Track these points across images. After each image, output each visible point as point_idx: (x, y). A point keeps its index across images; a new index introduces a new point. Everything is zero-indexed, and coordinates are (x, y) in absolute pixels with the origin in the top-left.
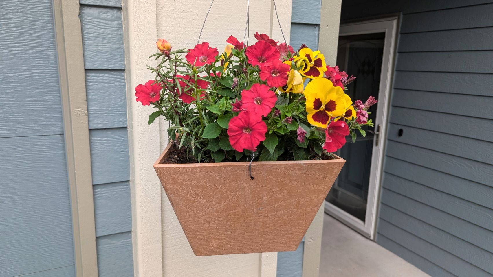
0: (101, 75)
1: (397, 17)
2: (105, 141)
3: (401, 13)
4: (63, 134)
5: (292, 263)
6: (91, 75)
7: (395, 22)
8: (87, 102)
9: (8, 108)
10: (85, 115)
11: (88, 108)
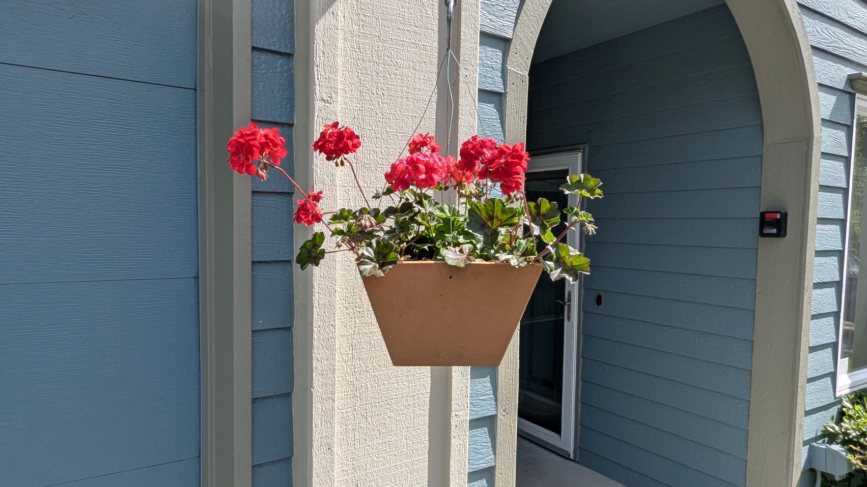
0: (267, 198)
1: (581, 150)
2: (266, 277)
3: (586, 145)
4: (198, 278)
5: (483, 444)
6: (258, 197)
7: (580, 155)
8: (252, 229)
9: (136, 242)
10: (249, 244)
11: (252, 235)
